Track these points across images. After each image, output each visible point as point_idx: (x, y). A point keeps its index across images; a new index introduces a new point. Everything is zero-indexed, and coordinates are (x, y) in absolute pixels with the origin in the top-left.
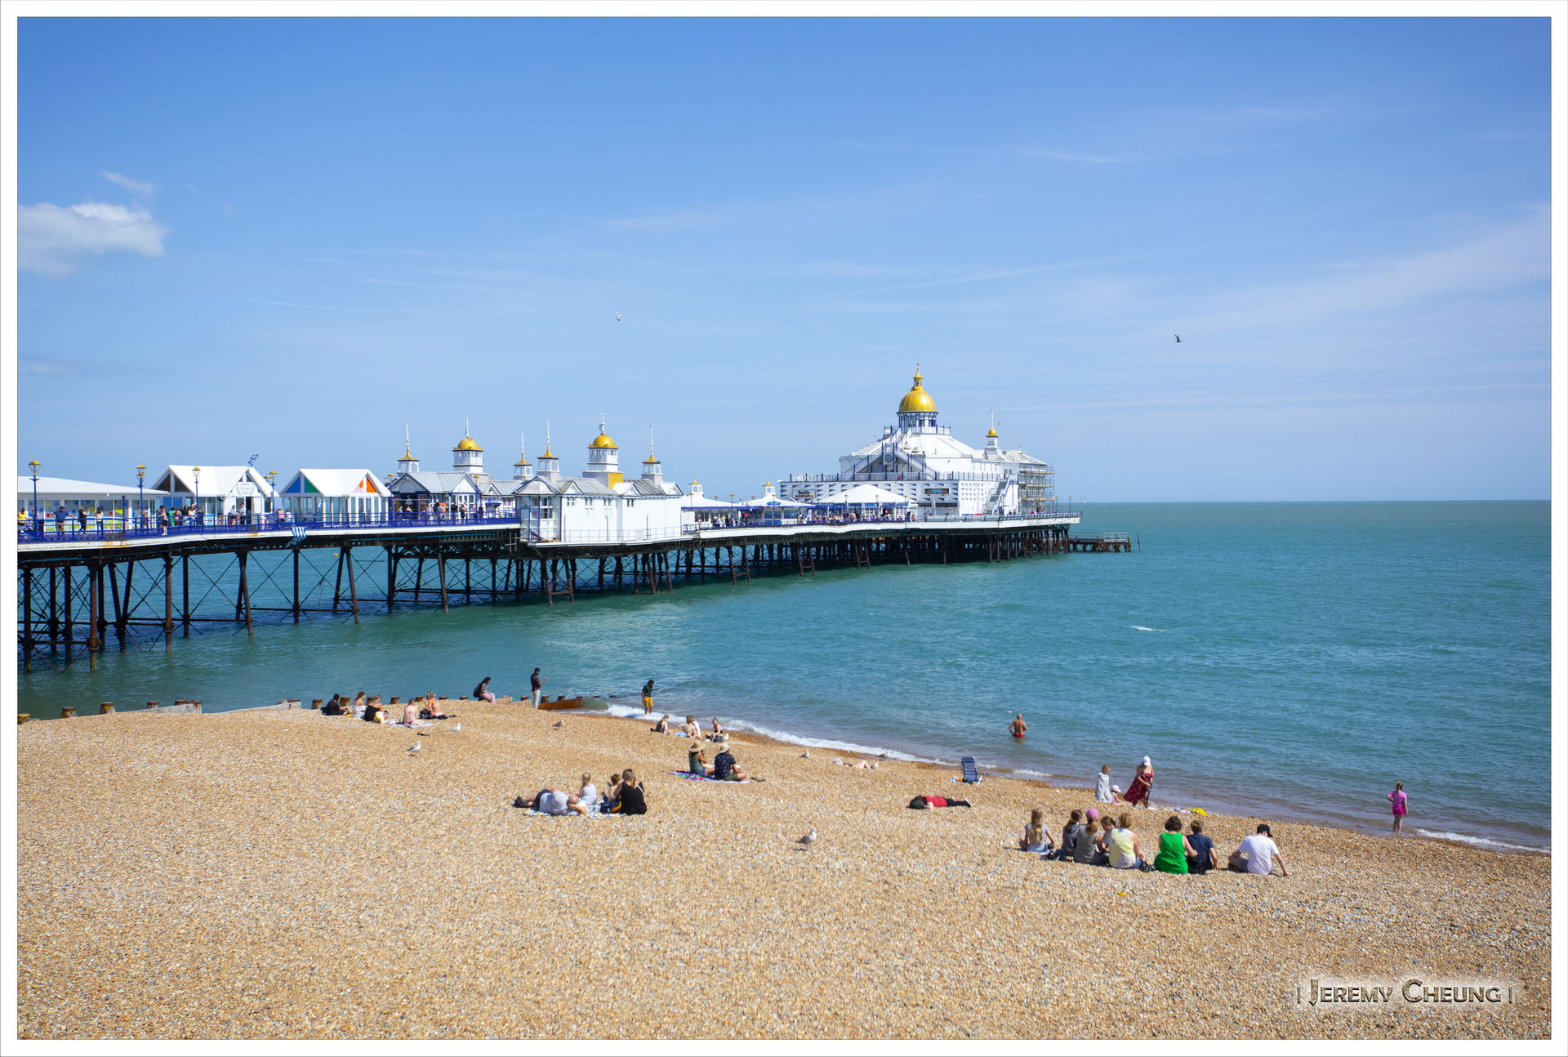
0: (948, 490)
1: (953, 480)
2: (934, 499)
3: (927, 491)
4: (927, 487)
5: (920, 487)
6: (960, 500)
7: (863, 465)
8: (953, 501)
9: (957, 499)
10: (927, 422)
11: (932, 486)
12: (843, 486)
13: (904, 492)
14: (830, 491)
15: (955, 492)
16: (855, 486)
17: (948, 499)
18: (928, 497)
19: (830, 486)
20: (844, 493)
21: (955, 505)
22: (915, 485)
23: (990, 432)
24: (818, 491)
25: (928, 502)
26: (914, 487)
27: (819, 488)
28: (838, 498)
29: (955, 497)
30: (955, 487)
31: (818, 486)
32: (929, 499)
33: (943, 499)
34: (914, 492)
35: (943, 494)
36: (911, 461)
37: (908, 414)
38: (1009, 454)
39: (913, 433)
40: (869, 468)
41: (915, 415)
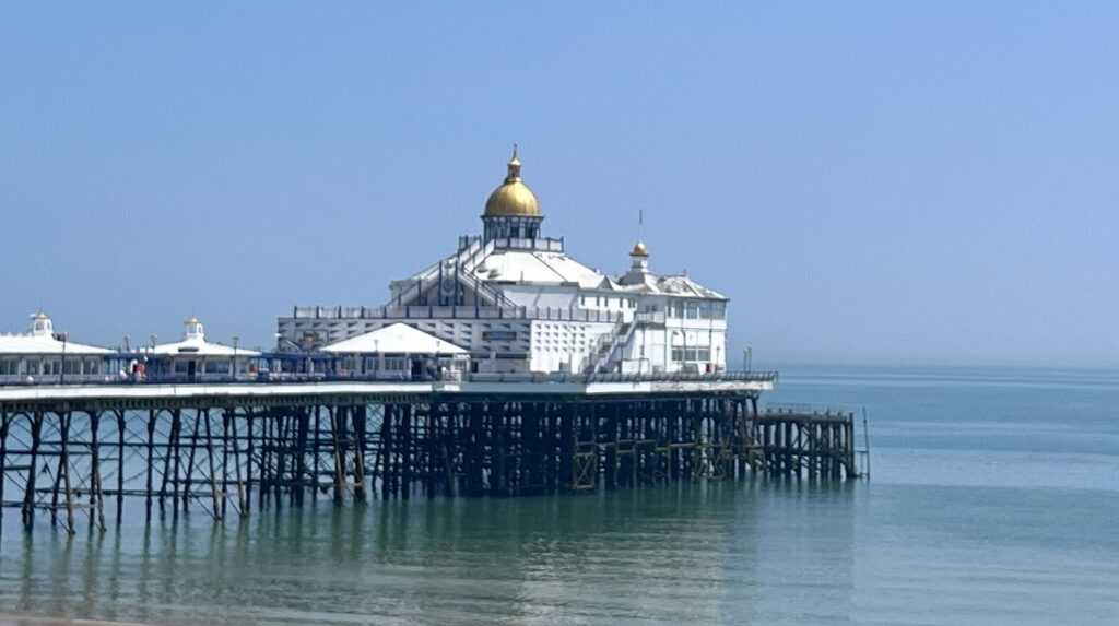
0: (515, 334)
1: (524, 318)
2: (496, 346)
3: (486, 336)
4: (487, 330)
5: (477, 329)
6: (533, 348)
7: (414, 292)
8: (523, 352)
9: (528, 348)
10: (522, 232)
11: (496, 326)
12: (367, 325)
13: (453, 337)
14: (350, 332)
15: (526, 337)
16: (385, 326)
17: (515, 347)
18: (487, 344)
19: (350, 325)
20: (371, 336)
21: (524, 357)
22: (469, 326)
23: (637, 249)
24: (333, 332)
25: (485, 352)
26: (468, 329)
28: (361, 344)
29: (526, 344)
30: (524, 329)
31: (332, 325)
32: (488, 348)
33: (507, 348)
34: (468, 337)
35: (508, 340)
36: (480, 290)
37: (495, 219)
38: (669, 281)
39: (496, 248)
40: (421, 300)
41: (507, 221)
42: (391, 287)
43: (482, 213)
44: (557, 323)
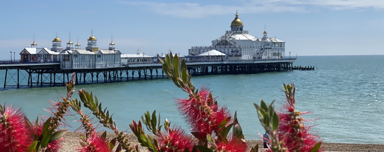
0: (238, 51)
1: (240, 48)
2: (234, 54)
3: (232, 52)
4: (232, 50)
5: (230, 50)
6: (242, 54)
7: (217, 43)
8: (240, 55)
9: (241, 54)
10: (239, 29)
11: (234, 49)
12: (207, 50)
13: (225, 52)
14: (203, 52)
15: (241, 52)
16: (211, 50)
17: (239, 54)
18: (232, 53)
19: (203, 50)
20: (208, 52)
22: (228, 49)
24: (200, 52)
25: (232, 55)
26: (228, 50)
27: (200, 51)
28: (206, 54)
29: (241, 53)
30: (240, 50)
31: (200, 50)
32: (233, 54)
33: (237, 54)
34: (228, 52)
35: (237, 52)
36: (230, 42)
37: (233, 27)
38: (272, 39)
39: (233, 33)
40: (218, 44)
41: (236, 27)
42: (212, 42)
43: (231, 25)
44: (247, 49)
